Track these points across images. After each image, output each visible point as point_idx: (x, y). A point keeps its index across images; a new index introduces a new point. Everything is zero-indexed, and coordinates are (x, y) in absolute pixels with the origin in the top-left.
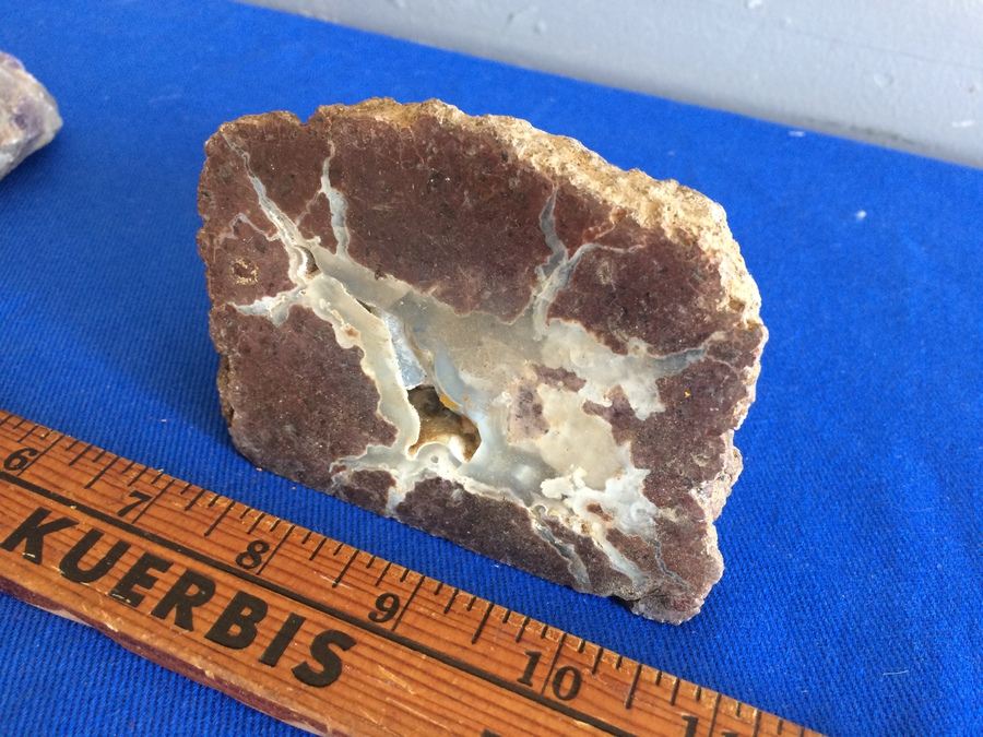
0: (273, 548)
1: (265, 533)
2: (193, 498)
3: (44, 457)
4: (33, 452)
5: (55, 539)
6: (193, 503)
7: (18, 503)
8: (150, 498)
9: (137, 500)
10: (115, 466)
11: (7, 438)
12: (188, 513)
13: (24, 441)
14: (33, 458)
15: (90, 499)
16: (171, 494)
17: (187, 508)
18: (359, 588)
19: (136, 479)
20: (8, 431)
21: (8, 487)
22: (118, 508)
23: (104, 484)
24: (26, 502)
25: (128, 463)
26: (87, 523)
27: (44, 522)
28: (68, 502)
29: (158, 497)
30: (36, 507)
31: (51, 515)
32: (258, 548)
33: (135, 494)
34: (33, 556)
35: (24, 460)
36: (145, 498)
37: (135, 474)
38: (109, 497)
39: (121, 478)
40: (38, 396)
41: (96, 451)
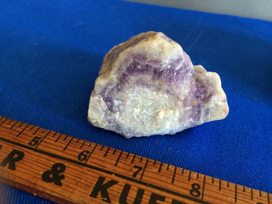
0: (202, 186)
1: (195, 180)
2: (159, 167)
3: (93, 154)
4: (88, 152)
5: (112, 190)
6: (160, 169)
7: (90, 175)
8: (142, 168)
9: (137, 169)
10: (123, 155)
11: (75, 147)
12: (160, 173)
13: (82, 148)
14: (88, 155)
15: (120, 171)
16: (149, 165)
17: (159, 171)
18: (246, 202)
19: (133, 160)
20: (74, 144)
21: (83, 168)
22: (132, 174)
23: (121, 164)
24: (93, 174)
25: (127, 153)
26: (122, 182)
27: (105, 182)
28: (111, 173)
29: (145, 167)
30: (98, 176)
31: (106, 179)
32: (196, 187)
33: (135, 167)
34: (106, 199)
35: (85, 156)
36: (140, 169)
37: (131, 158)
38: (126, 169)
39: (127, 160)
40: (75, 129)
41: (112, 150)
